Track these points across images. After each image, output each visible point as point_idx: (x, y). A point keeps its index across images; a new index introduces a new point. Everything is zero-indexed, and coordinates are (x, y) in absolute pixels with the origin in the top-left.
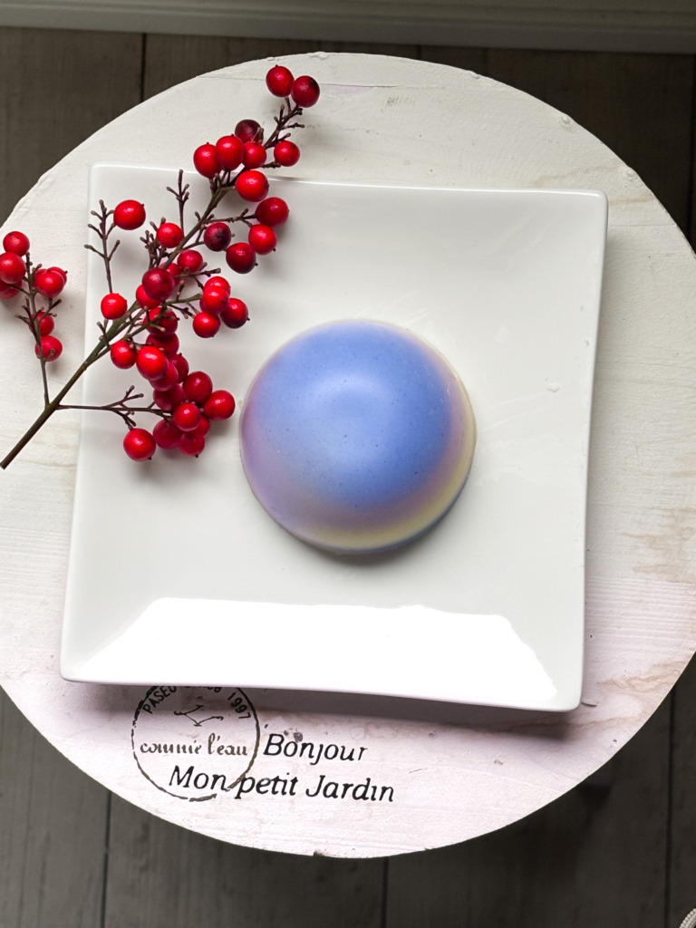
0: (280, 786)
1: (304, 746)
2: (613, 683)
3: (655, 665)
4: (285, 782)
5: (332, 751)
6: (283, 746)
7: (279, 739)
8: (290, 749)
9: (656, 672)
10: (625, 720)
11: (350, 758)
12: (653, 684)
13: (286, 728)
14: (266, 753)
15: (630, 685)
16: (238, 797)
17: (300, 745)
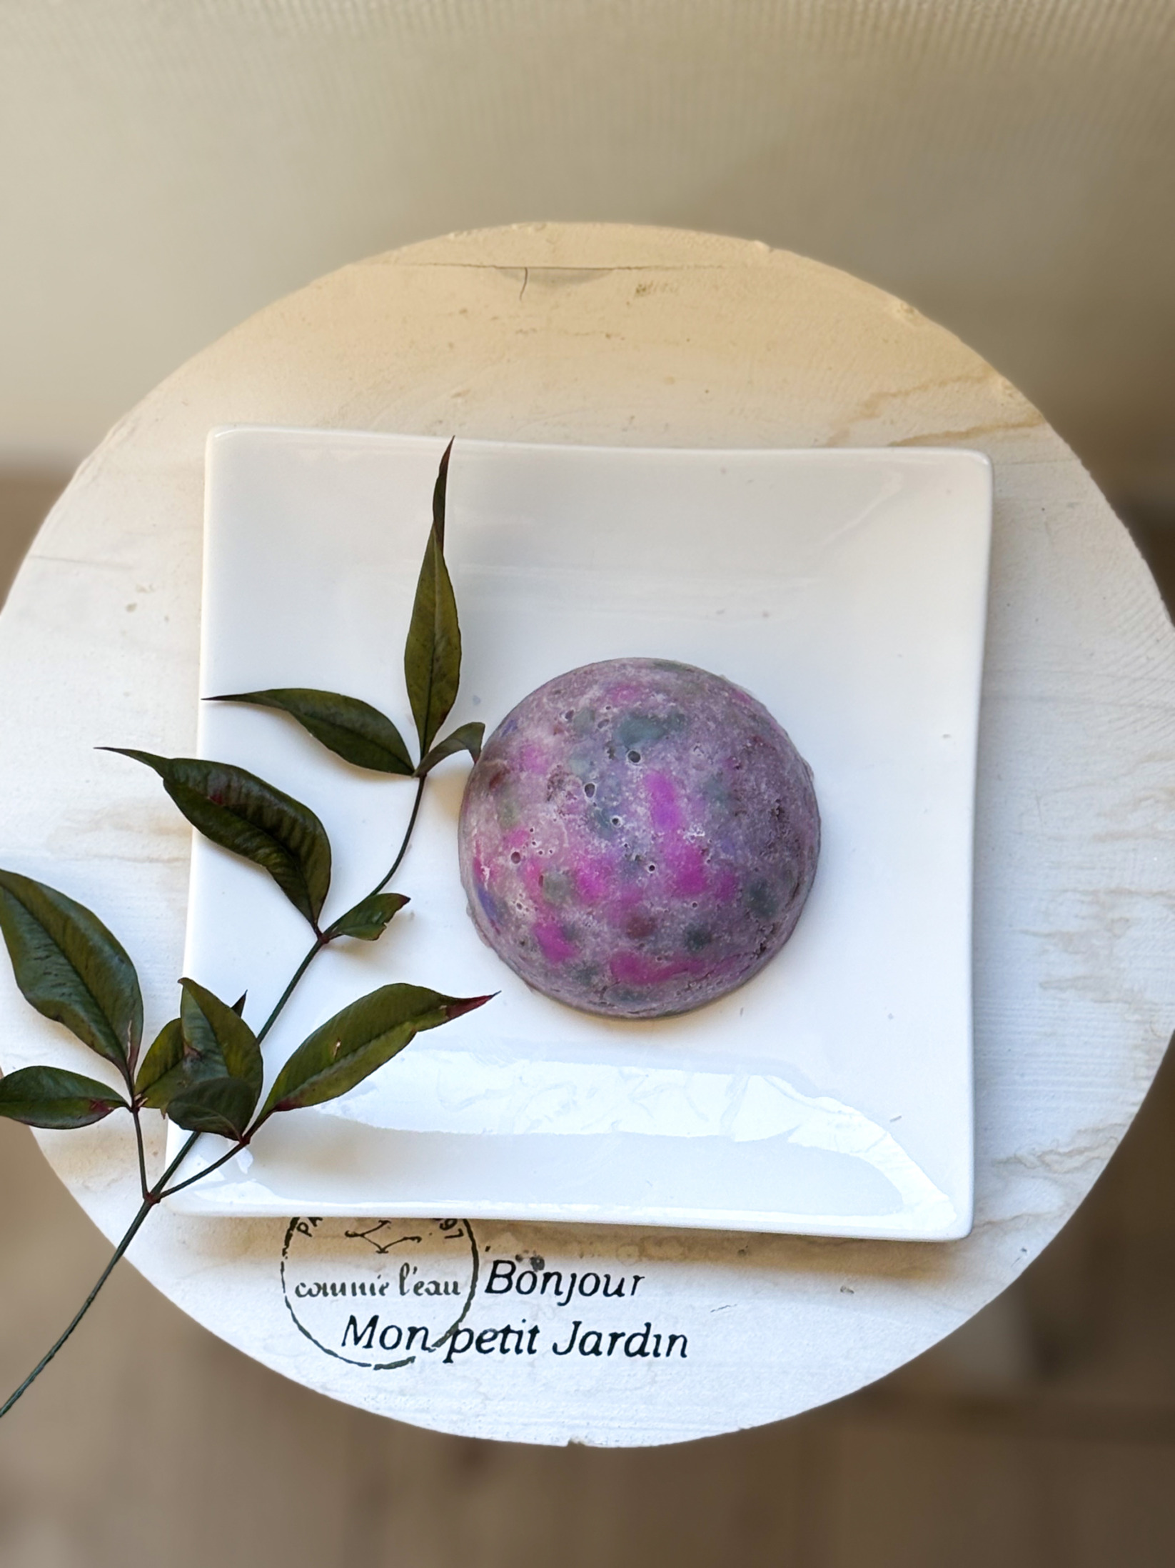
0: (512, 1340)
1: (547, 1277)
2: (1018, 1161)
3: (1079, 1132)
4: (520, 1334)
6: (515, 1278)
7: (507, 1269)
8: (526, 1284)
9: (1083, 1142)
10: (1037, 1217)
11: (619, 1292)
12: (1078, 1161)
13: (519, 1251)
14: (489, 1290)
15: (1044, 1163)
16: (448, 1360)
17: (540, 1275)
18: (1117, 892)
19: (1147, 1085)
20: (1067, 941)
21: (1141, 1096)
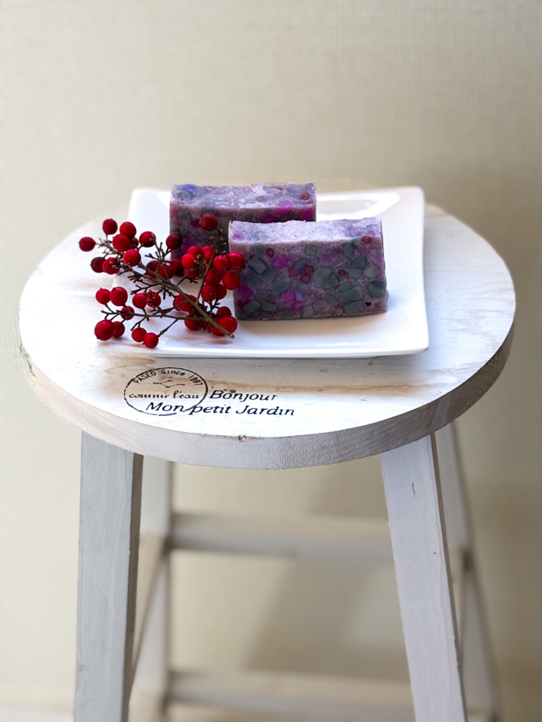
0: (219, 410)
1: (236, 395)
2: (438, 370)
3: (464, 364)
4: (223, 408)
5: (254, 397)
6: (222, 395)
7: (220, 392)
8: (227, 396)
9: (466, 366)
10: (446, 384)
11: (266, 399)
12: (463, 371)
13: (225, 388)
14: (211, 397)
15: (449, 371)
16: (191, 414)
17: (233, 395)
18: (480, 310)
19: (493, 354)
20: (459, 321)
21: (491, 356)
